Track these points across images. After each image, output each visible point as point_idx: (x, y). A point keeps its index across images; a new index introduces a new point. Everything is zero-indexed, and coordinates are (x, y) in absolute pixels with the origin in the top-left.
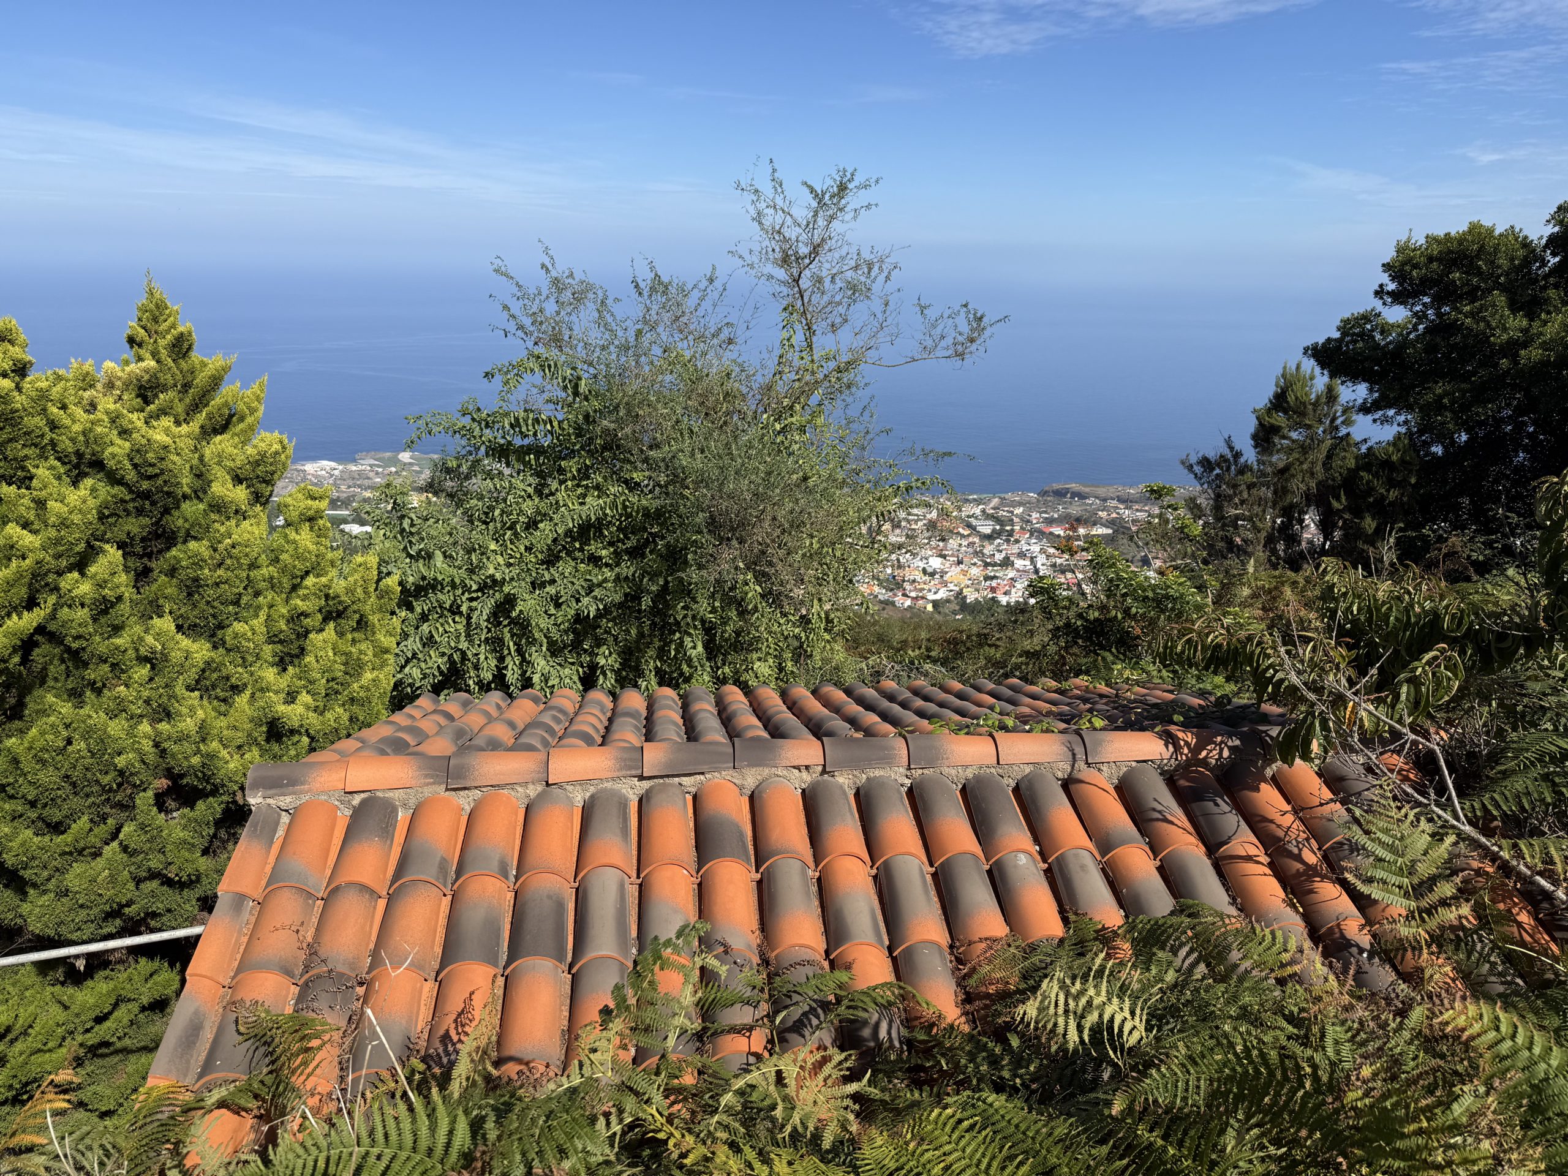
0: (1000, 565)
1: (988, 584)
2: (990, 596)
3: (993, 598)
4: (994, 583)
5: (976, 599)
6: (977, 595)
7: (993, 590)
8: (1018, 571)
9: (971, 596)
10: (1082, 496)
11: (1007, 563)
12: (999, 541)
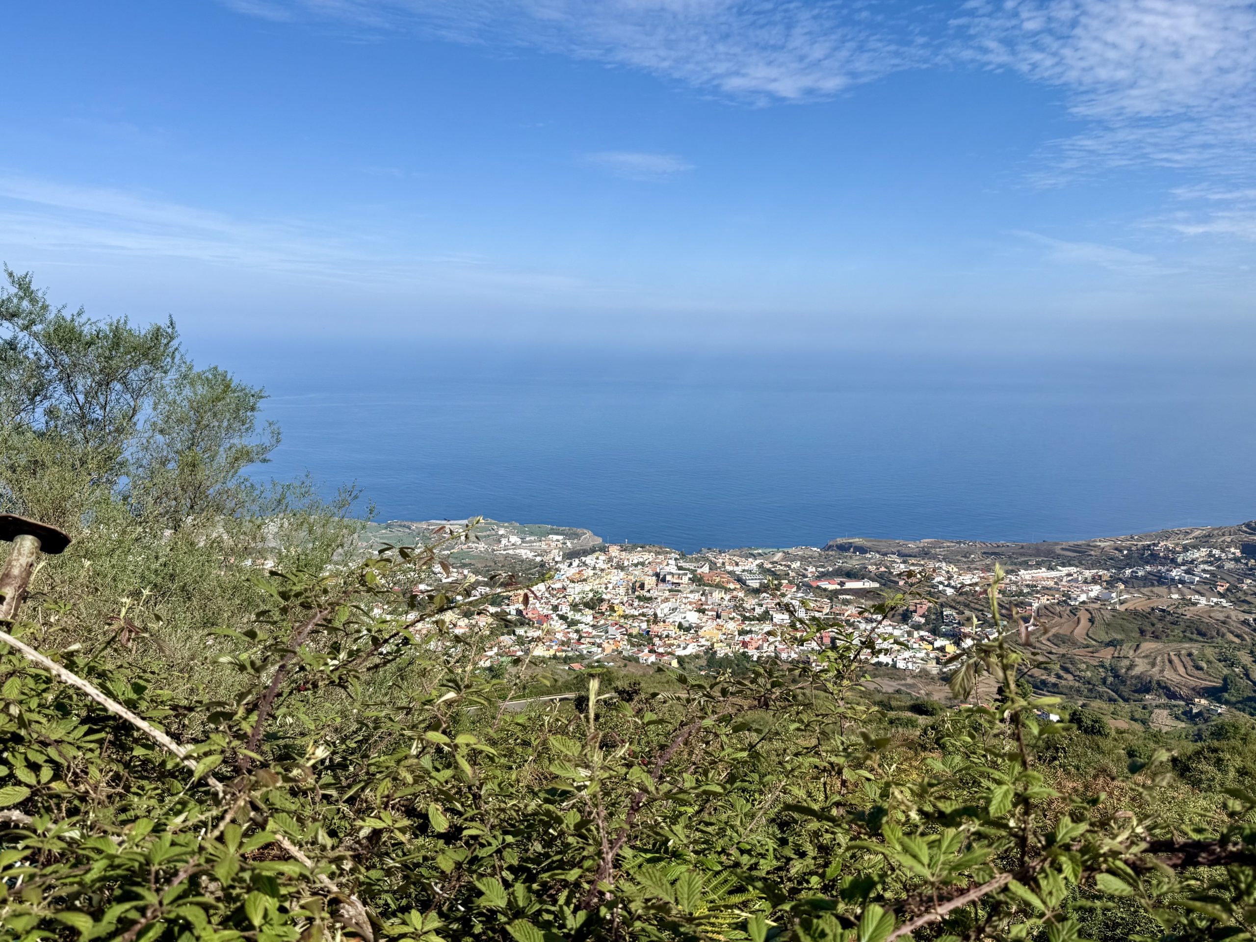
0: (758, 620)
1: (741, 638)
2: (741, 651)
3: (744, 654)
4: (747, 638)
5: (726, 654)
6: (727, 650)
7: (745, 644)
8: (775, 625)
9: (722, 651)
10: (862, 550)
11: (766, 617)
12: (765, 595)
